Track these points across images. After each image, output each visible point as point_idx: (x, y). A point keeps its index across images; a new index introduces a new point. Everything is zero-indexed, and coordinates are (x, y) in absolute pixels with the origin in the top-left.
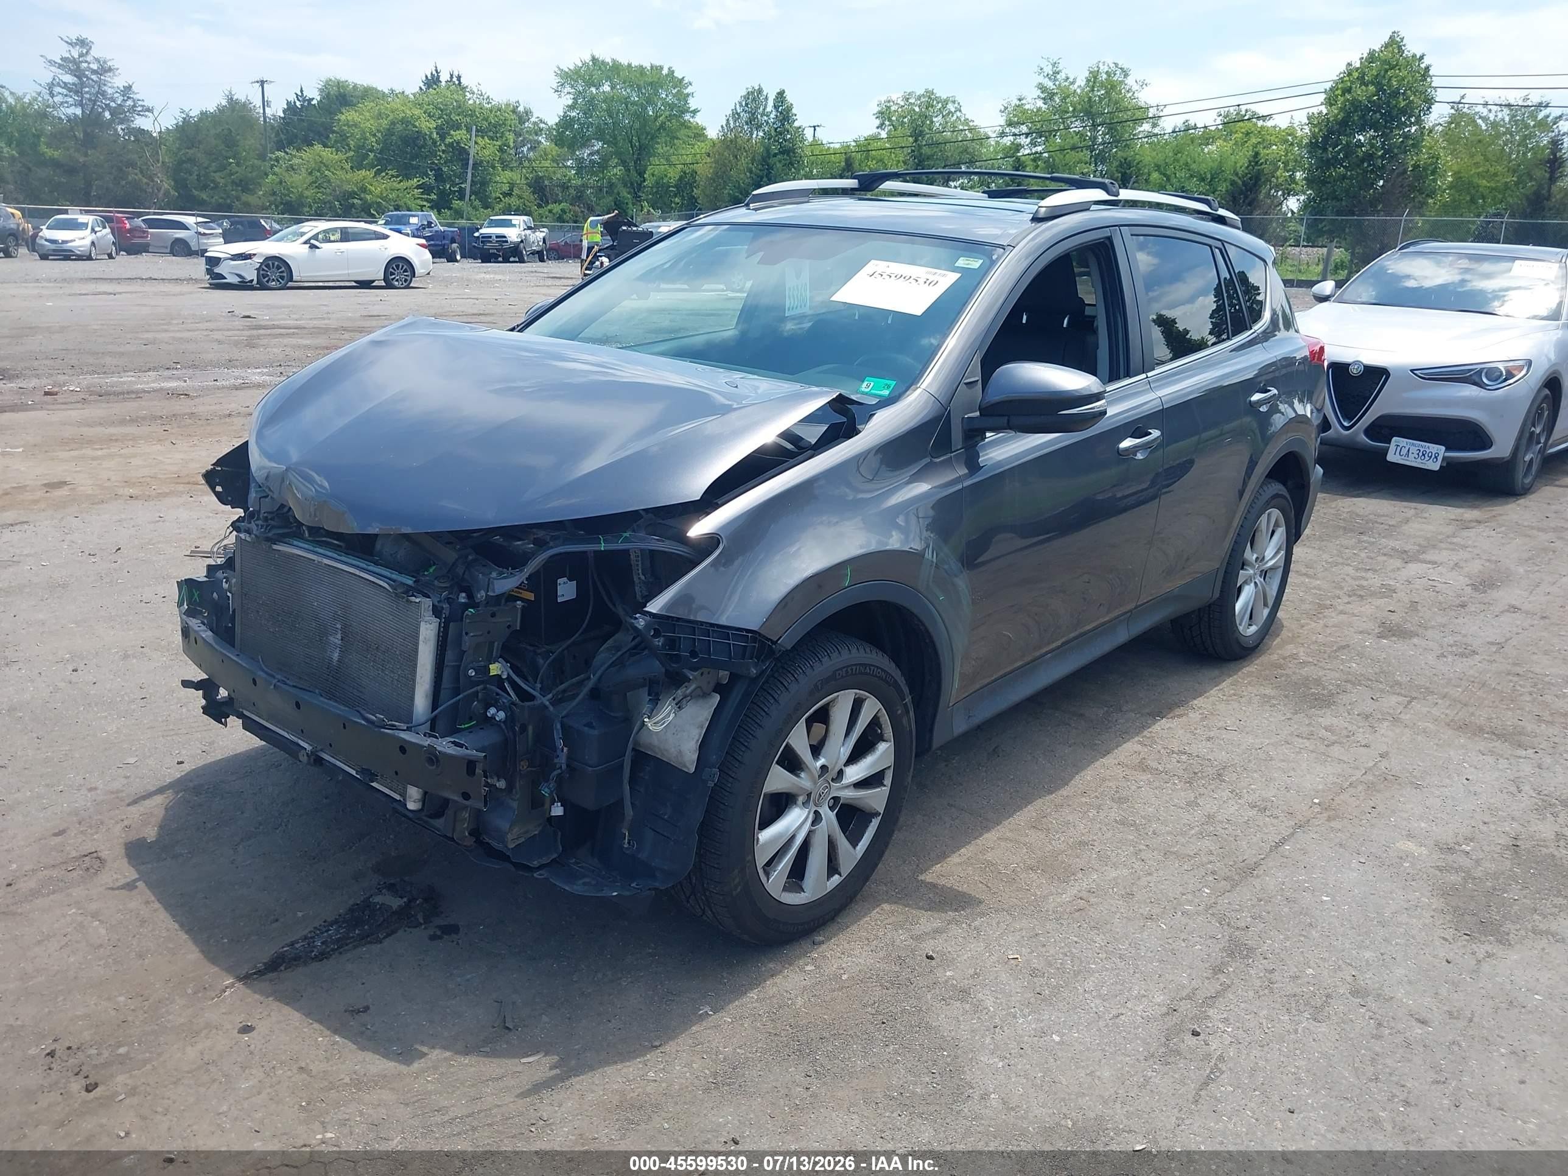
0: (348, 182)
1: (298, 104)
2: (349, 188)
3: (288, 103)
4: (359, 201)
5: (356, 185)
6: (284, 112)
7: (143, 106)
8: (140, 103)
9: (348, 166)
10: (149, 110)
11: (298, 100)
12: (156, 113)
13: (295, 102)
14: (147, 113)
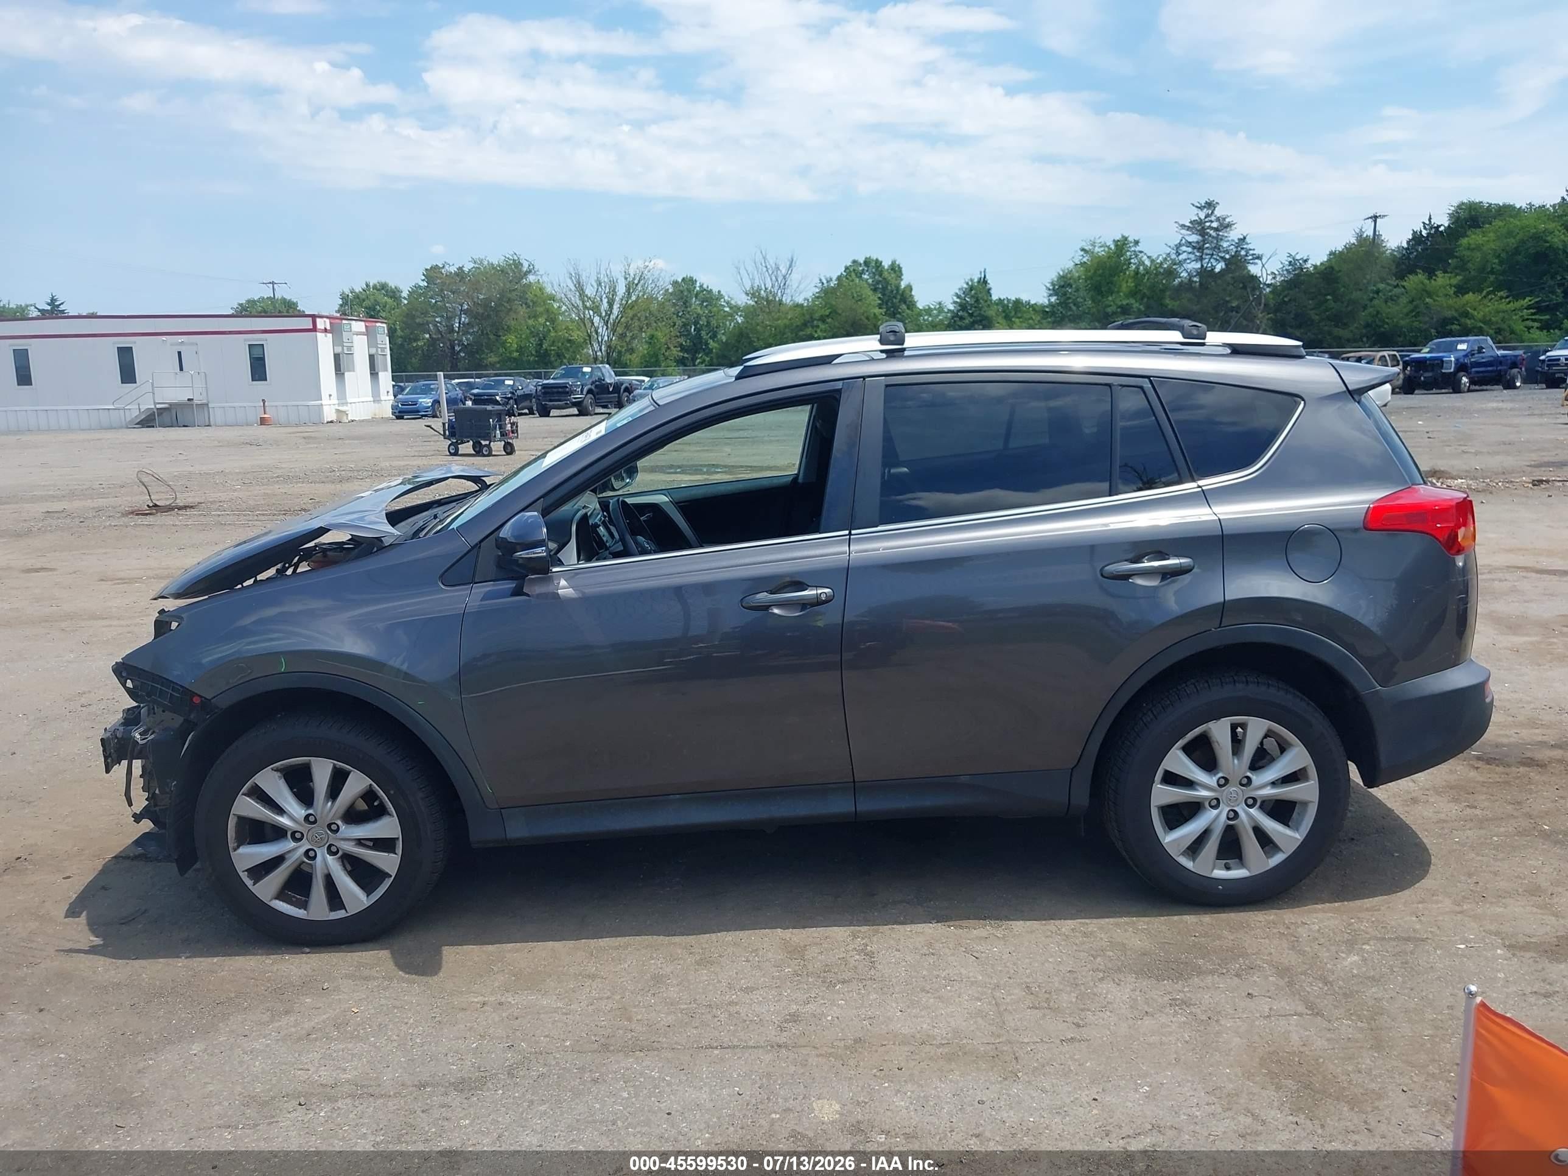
0: (1450, 307)
1: (1424, 233)
2: (1449, 314)
3: (1414, 233)
4: (1458, 327)
5: (1456, 310)
6: (1408, 243)
7: (1253, 255)
8: (1251, 252)
9: (1452, 291)
10: (1259, 258)
11: (1425, 228)
12: (1264, 260)
13: (1421, 231)
14: (1256, 261)
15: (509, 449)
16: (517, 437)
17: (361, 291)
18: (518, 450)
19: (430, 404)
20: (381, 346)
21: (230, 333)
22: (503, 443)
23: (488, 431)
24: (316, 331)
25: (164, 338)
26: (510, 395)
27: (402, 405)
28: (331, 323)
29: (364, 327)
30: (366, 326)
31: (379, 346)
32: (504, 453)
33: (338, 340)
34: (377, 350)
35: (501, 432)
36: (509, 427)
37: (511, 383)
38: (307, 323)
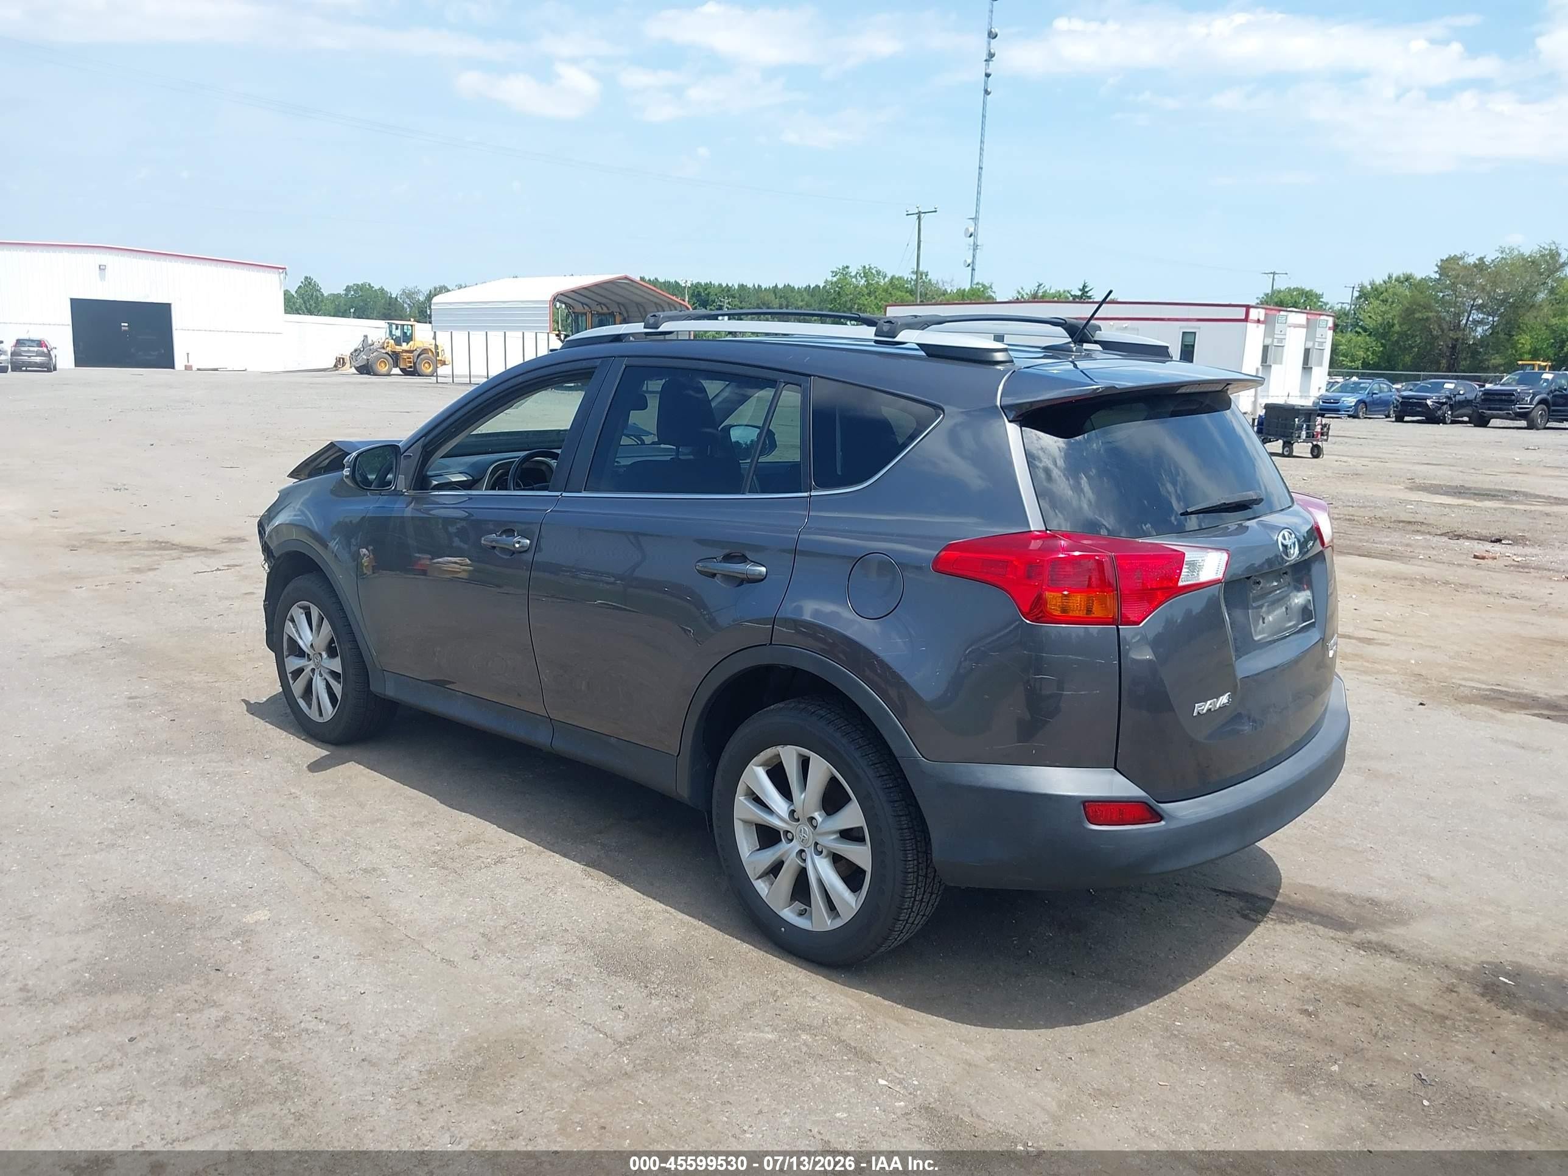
15: (1316, 452)
16: (1326, 440)
17: (1382, 282)
18: (1327, 454)
19: (1353, 404)
20: (1319, 340)
21: (1169, 320)
22: (1310, 445)
23: (1291, 431)
24: (1247, 321)
25: (1112, 322)
26: (1444, 400)
27: (1323, 402)
28: (1266, 314)
29: (1305, 319)
30: (1307, 319)
31: (1317, 340)
32: (1310, 456)
33: (1269, 333)
34: (1314, 344)
35: (1307, 433)
36: (1318, 429)
37: (1451, 386)
38: (1240, 313)
